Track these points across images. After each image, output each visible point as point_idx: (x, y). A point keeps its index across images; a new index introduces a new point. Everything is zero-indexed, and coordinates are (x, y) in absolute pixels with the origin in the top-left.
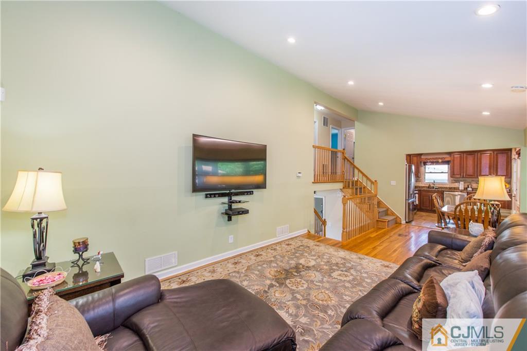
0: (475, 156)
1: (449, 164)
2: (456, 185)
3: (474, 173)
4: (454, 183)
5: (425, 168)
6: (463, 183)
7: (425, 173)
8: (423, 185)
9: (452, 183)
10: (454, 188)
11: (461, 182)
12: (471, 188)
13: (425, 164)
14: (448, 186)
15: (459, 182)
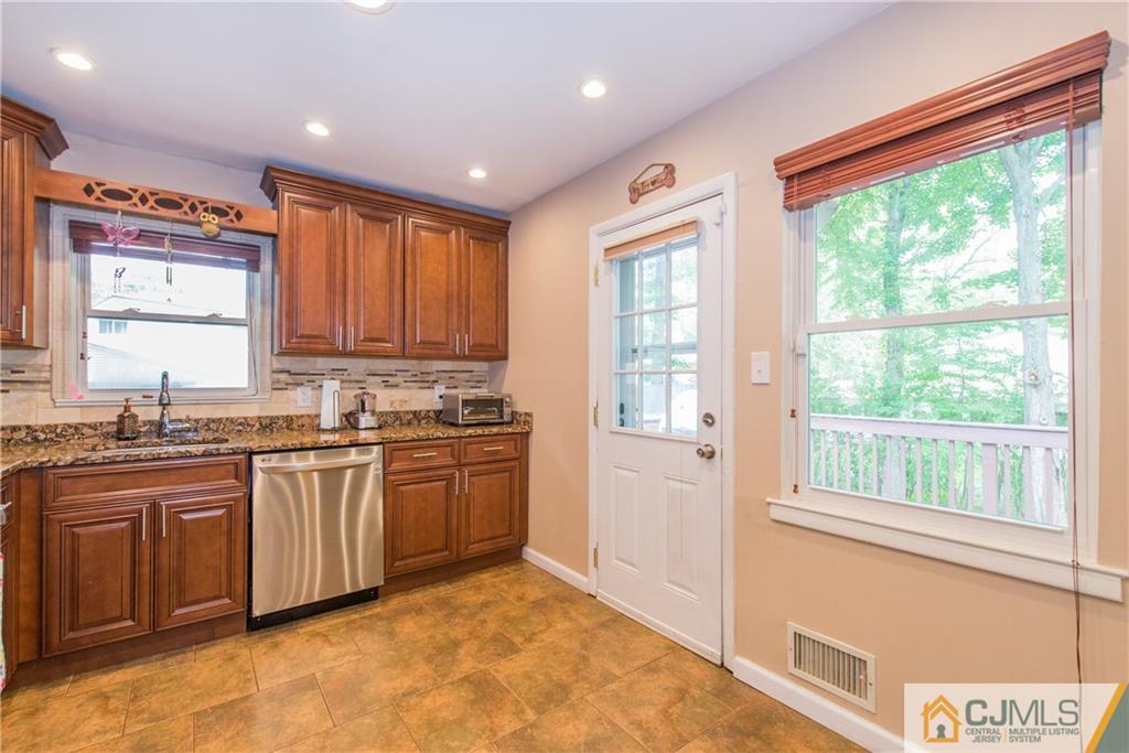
0: (392, 231)
1: (253, 266)
2: (297, 401)
3: (392, 330)
4: (285, 386)
5: (84, 277)
6: (336, 385)
7: (87, 313)
8: (75, 417)
9: (276, 387)
10: (289, 420)
11: (325, 384)
12: (373, 413)
13: (83, 238)
14: (252, 411)
15: (312, 379)
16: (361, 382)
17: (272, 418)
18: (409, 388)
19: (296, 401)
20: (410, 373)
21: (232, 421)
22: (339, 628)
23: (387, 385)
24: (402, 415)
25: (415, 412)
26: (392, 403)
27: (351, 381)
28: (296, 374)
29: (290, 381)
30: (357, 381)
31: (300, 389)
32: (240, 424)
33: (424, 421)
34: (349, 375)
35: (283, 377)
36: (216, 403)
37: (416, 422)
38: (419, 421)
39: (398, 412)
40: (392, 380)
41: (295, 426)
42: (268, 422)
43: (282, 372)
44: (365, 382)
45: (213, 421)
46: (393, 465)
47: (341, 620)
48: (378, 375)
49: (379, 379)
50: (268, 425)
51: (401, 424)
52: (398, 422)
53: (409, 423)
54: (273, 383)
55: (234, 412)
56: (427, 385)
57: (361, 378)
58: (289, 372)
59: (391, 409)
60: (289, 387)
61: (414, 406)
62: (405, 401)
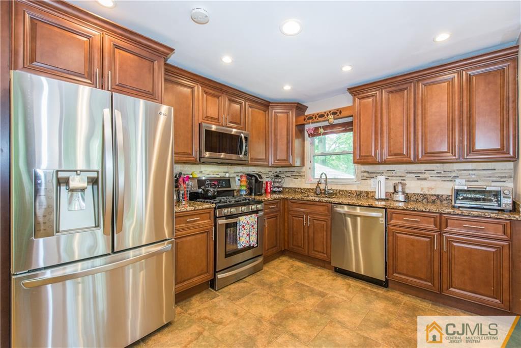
0: (408, 94)
10: (367, 193)
16: (403, 176)
17: (360, 192)
18: (435, 181)
19: (371, 185)
20: (435, 172)
21: (347, 191)
22: (357, 288)
23: (419, 179)
24: (428, 196)
25: (438, 195)
26: (422, 189)
27: (397, 176)
28: (371, 173)
29: (368, 176)
30: (400, 176)
31: (372, 180)
32: (349, 193)
33: (445, 202)
34: (396, 173)
35: (366, 174)
36: (343, 184)
37: (438, 202)
38: (441, 202)
39: (425, 195)
40: (422, 176)
41: (370, 196)
42: (359, 193)
43: (365, 172)
44: (405, 176)
45: (341, 191)
46: (392, 221)
47: (361, 285)
48: (413, 173)
49: (414, 175)
50: (359, 195)
51: (428, 202)
52: (425, 200)
53: (434, 202)
54: (362, 177)
55: (348, 188)
56: (448, 179)
57: (403, 175)
58: (368, 172)
59: (422, 193)
60: (368, 179)
61: (439, 192)
62: (432, 189)
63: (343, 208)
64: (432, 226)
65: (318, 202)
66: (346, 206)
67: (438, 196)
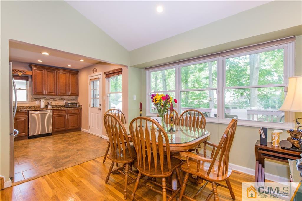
0: (54, 74)
1: (27, 80)
2: (36, 103)
3: (54, 91)
4: (34, 101)
6: (44, 100)
9: (32, 101)
10: (34, 106)
11: (42, 100)
12: (51, 105)
14: (27, 105)
15: (39, 100)
17: (31, 106)
18: (59, 101)
20: (59, 98)
21: (23, 106)
23: (54, 100)
24: (57, 106)
26: (55, 104)
27: (47, 100)
28: (36, 98)
31: (36, 101)
32: (25, 107)
33: (62, 107)
41: (36, 108)
43: (33, 98)
44: (49, 100)
45: (20, 106)
46: (54, 113)
49: (53, 99)
53: (59, 107)
56: (62, 100)
61: (60, 104)
62: (58, 103)
63: (38, 112)
64: (65, 113)
65: (21, 111)
66: (39, 111)
67: (60, 105)
